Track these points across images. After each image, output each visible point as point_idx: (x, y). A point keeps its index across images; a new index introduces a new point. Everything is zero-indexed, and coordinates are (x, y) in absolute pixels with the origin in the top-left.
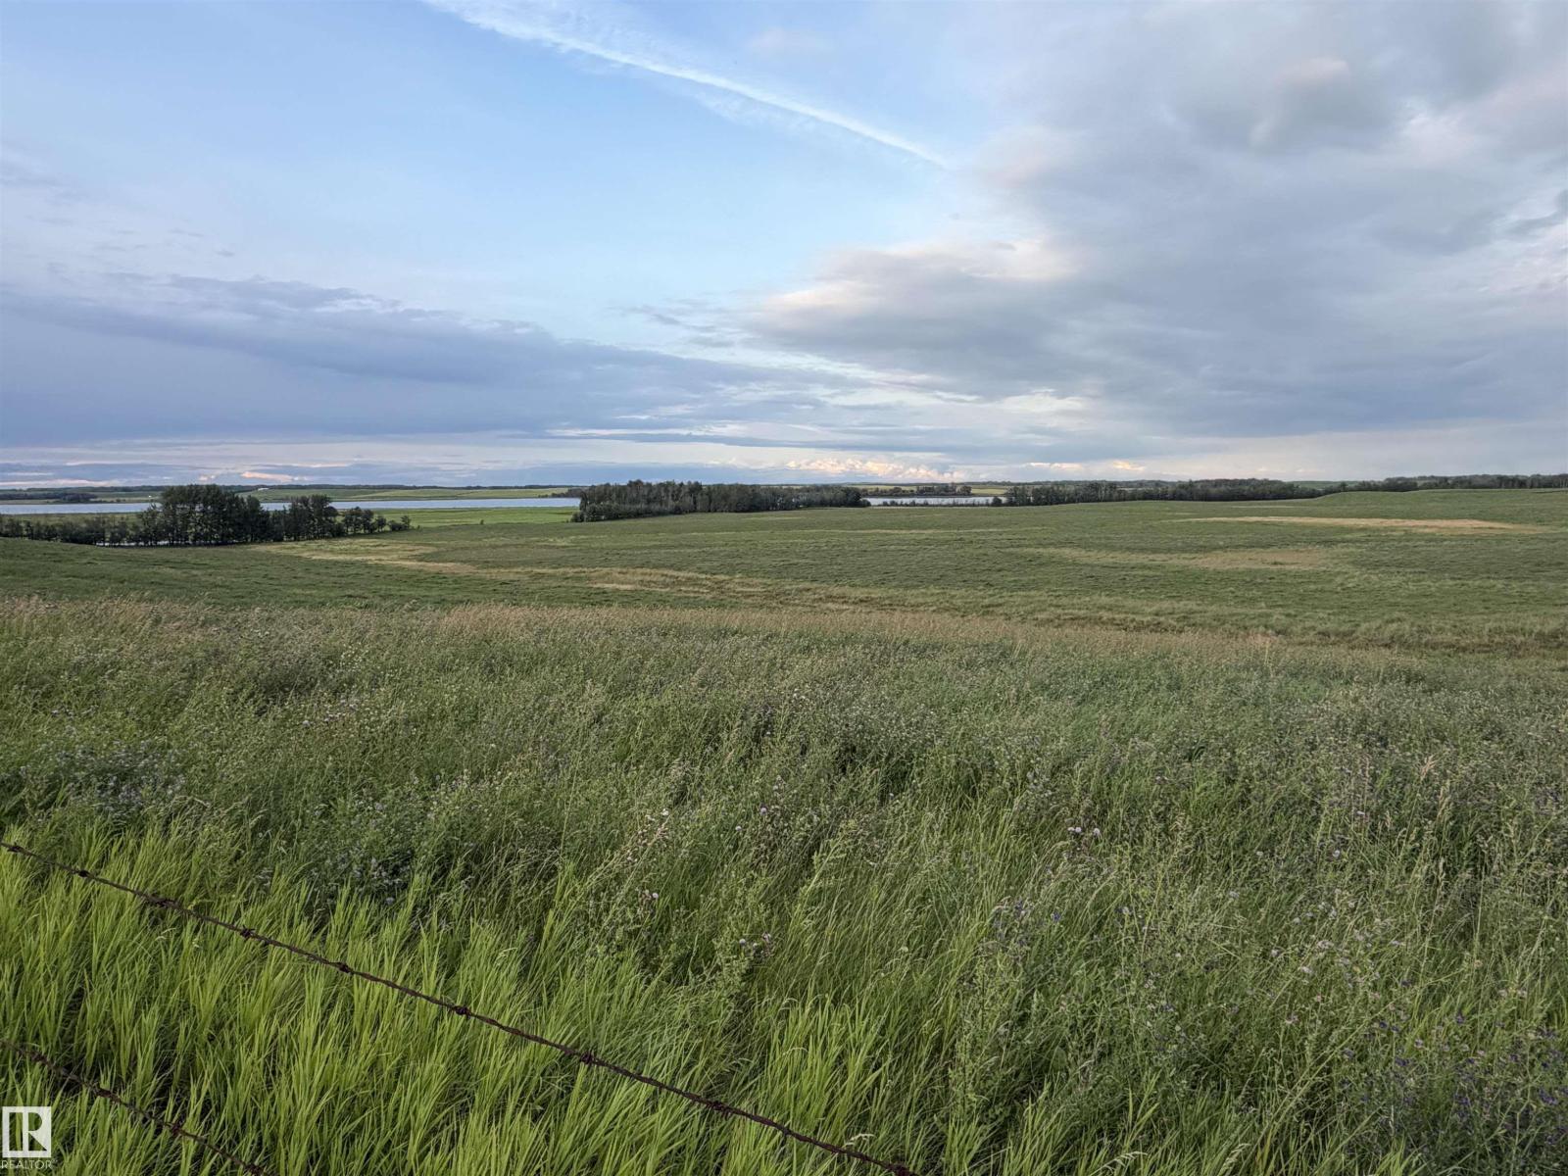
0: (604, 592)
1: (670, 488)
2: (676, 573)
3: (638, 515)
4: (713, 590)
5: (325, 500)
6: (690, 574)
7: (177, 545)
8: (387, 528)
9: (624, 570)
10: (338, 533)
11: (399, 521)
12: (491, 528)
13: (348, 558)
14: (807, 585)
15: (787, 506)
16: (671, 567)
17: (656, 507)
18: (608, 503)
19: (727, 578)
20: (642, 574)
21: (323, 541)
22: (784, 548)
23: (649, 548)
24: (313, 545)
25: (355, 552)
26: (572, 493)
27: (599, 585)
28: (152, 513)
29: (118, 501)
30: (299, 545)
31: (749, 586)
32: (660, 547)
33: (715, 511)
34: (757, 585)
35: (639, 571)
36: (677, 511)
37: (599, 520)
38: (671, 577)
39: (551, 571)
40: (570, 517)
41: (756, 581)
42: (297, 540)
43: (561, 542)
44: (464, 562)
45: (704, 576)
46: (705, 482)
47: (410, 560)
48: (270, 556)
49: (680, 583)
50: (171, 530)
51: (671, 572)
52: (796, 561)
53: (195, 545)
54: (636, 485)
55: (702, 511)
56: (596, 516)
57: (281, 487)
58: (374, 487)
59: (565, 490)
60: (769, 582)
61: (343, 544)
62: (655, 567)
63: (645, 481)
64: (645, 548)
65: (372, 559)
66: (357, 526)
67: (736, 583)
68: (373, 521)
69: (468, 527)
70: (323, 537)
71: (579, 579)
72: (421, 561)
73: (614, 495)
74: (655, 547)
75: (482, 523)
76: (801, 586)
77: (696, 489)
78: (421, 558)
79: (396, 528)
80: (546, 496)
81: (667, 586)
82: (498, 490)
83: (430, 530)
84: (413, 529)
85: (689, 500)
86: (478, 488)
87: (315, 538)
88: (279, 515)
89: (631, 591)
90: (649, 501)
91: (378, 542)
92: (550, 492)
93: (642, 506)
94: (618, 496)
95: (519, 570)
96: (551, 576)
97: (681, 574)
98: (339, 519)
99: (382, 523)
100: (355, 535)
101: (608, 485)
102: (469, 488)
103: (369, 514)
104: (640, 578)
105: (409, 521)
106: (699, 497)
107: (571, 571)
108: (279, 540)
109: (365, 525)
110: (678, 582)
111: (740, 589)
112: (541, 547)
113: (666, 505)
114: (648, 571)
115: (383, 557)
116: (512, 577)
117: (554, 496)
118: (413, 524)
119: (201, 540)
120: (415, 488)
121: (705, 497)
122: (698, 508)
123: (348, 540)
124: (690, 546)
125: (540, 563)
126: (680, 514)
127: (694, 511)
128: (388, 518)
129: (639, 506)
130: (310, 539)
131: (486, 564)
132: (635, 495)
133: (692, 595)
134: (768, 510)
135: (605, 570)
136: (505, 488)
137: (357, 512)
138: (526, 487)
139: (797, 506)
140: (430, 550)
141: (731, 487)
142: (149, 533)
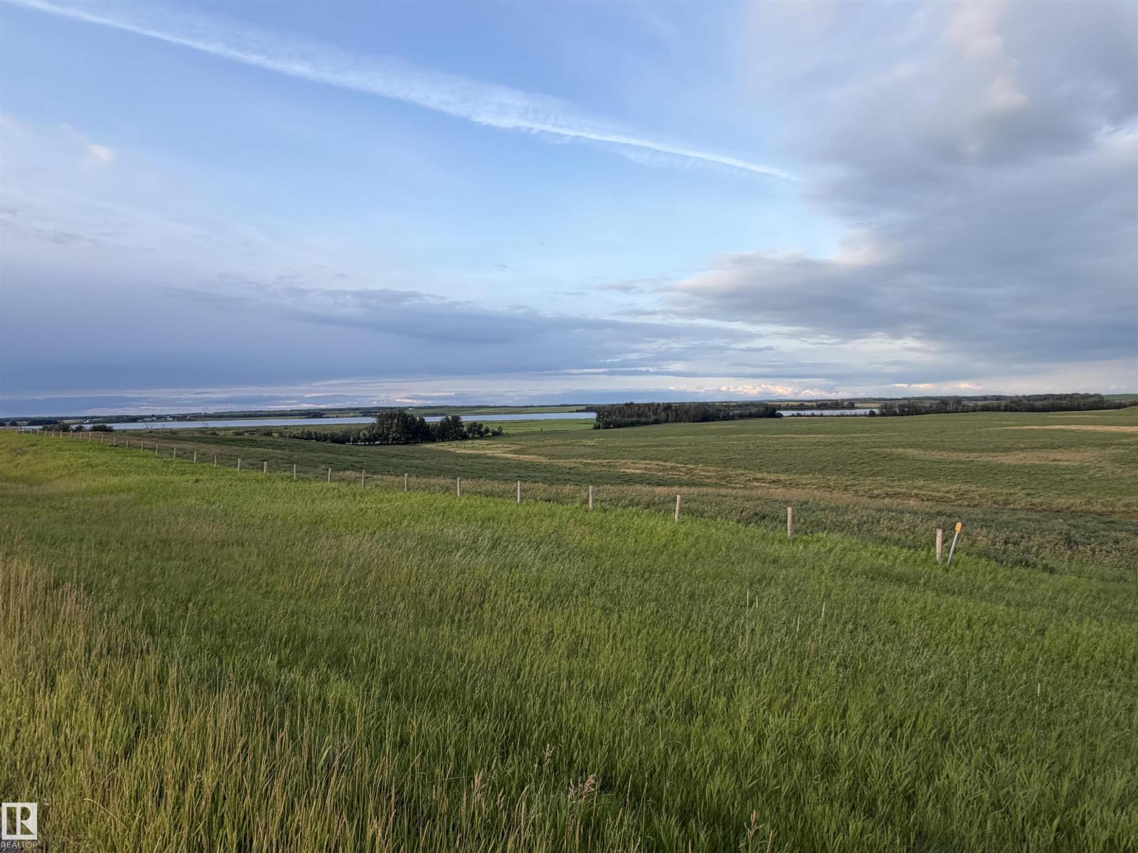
0: (627, 475)
1: (651, 407)
2: (663, 463)
3: (632, 424)
4: (687, 474)
5: (456, 415)
6: (672, 464)
7: (384, 444)
8: (490, 434)
9: (634, 461)
10: (464, 437)
11: (496, 430)
12: (546, 433)
13: (471, 452)
14: (742, 471)
15: (728, 418)
16: (660, 460)
17: (644, 419)
18: (614, 416)
19: (694, 466)
20: (645, 464)
21: (458, 442)
22: (726, 447)
23: (643, 447)
24: (454, 443)
25: (476, 448)
26: (589, 409)
27: (622, 470)
28: (373, 426)
30: (446, 444)
31: (708, 471)
32: (650, 446)
33: (680, 422)
34: (713, 471)
35: (643, 461)
36: (657, 422)
37: (609, 428)
39: (592, 461)
40: (592, 426)
41: (711, 469)
42: (443, 441)
43: (590, 443)
44: (540, 455)
45: (680, 465)
47: (509, 454)
49: (668, 469)
50: (380, 436)
51: (661, 463)
52: (734, 456)
53: (392, 444)
54: (630, 405)
55: (672, 422)
56: (607, 426)
59: (584, 408)
60: (719, 469)
61: (469, 443)
62: (651, 459)
65: (489, 453)
66: (474, 432)
67: (699, 470)
68: (483, 429)
69: (536, 433)
70: (457, 439)
71: (610, 466)
72: (515, 454)
73: (617, 412)
74: (646, 446)
75: (542, 429)
76: (738, 472)
77: (668, 407)
78: (515, 452)
79: (496, 434)
80: (573, 412)
81: (660, 471)
83: (514, 435)
84: (503, 434)
85: (663, 415)
86: (532, 406)
87: (454, 440)
88: (435, 427)
89: (641, 474)
90: (639, 416)
91: (488, 442)
92: (575, 408)
93: (635, 419)
94: (620, 412)
96: (595, 465)
97: (668, 464)
98: (465, 429)
99: (487, 431)
100: (473, 438)
102: (527, 407)
103: (480, 424)
104: (644, 466)
105: (500, 428)
106: (670, 413)
107: (604, 462)
108: (434, 441)
109: (478, 432)
110: (665, 469)
111: (702, 473)
112: (580, 446)
113: (650, 418)
114: (647, 461)
115: (493, 452)
116: (573, 465)
117: (578, 411)
118: (504, 431)
119: (397, 441)
120: (495, 407)
121: (673, 412)
122: (670, 420)
123: (470, 441)
124: (667, 446)
125: (584, 456)
126: (659, 423)
127: (667, 421)
128: (491, 427)
129: (633, 419)
130: (451, 440)
131: (553, 456)
132: (629, 412)
134: (713, 420)
135: (624, 461)
137: (474, 424)
138: (560, 406)
139: (732, 418)
140: (517, 447)
141: (690, 404)
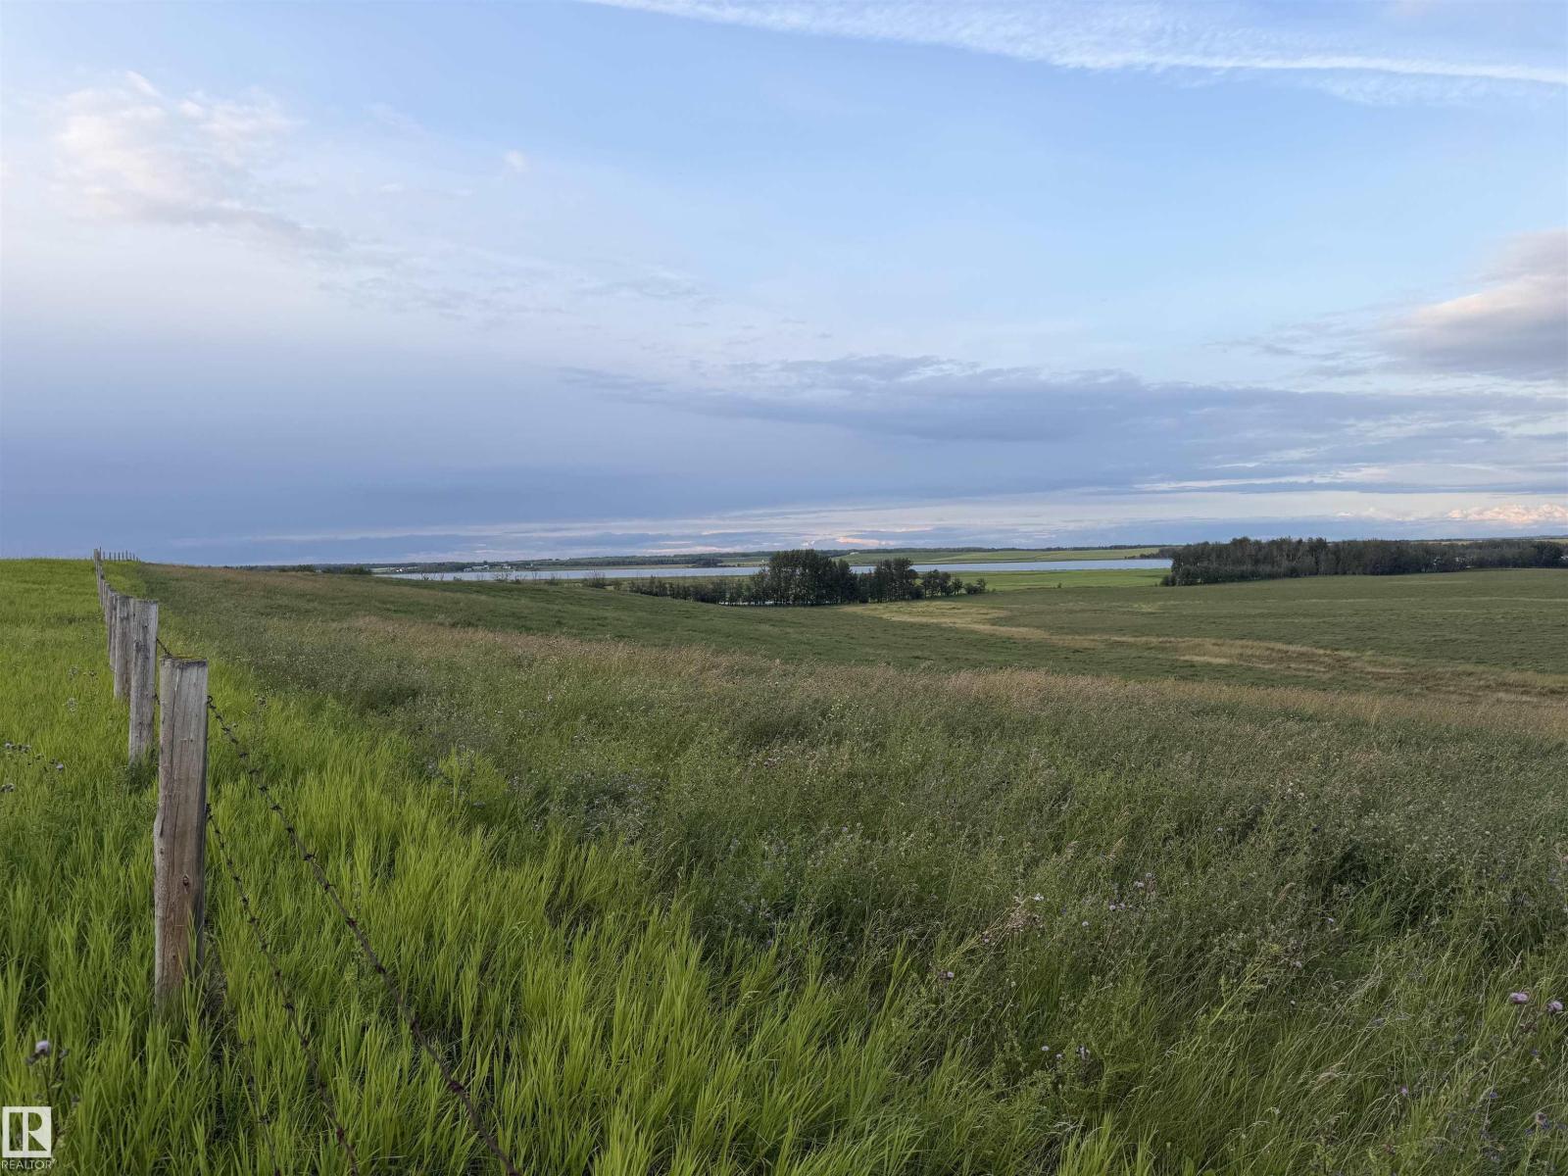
0: (1193, 666)
1: (1285, 547)
2: (1284, 647)
3: (1243, 577)
4: (1333, 668)
5: (906, 563)
6: (1304, 649)
7: (781, 605)
8: (963, 591)
9: (1220, 642)
10: (917, 596)
11: (975, 584)
12: (1068, 591)
13: (924, 620)
14: (1470, 668)
15: (1447, 567)
16: (1278, 639)
17: (1267, 568)
18: (1205, 564)
19: (1354, 654)
20: (1242, 647)
21: (904, 603)
22: (1439, 620)
23: (1254, 616)
24: (894, 606)
25: (931, 614)
26: (1164, 553)
27: (1187, 658)
28: (762, 576)
29: (739, 566)
30: (881, 607)
31: (1383, 665)
32: (1270, 615)
33: (1344, 573)
34: (1394, 665)
35: (1240, 642)
36: (1293, 573)
37: (1191, 584)
38: (1279, 651)
39: (1131, 640)
40: (1159, 581)
41: (1394, 660)
42: (880, 601)
43: (1146, 608)
44: (1038, 627)
45: (1322, 652)
46: (1331, 538)
47: (984, 624)
48: (855, 616)
49: (1290, 659)
50: (775, 591)
51: (1279, 646)
52: (1454, 636)
53: (794, 605)
54: (1241, 544)
55: (1326, 574)
56: (1189, 579)
57: (869, 552)
58: (954, 550)
59: (1156, 551)
60: (1413, 661)
61: (921, 606)
62: (1259, 638)
63: (1252, 538)
64: (1249, 616)
65: (946, 621)
66: (934, 588)
67: (1365, 661)
68: (950, 583)
69: (1049, 590)
70: (904, 599)
71: (1163, 649)
72: (993, 625)
73: (1214, 556)
74: (1261, 615)
75: (1059, 587)
76: (1460, 668)
77: (1318, 546)
78: (994, 622)
79: (973, 591)
80: (1133, 558)
81: (1272, 662)
82: (1080, 552)
83: (1005, 593)
84: (988, 592)
85: (1309, 560)
86: (1059, 549)
87: (896, 600)
88: (865, 578)
89: (1226, 666)
90: (1257, 562)
91: (953, 604)
92: (1137, 552)
93: (1248, 567)
94: (1218, 557)
95: (1096, 637)
96: (1130, 645)
97: (1291, 648)
98: (918, 582)
99: (958, 586)
100: (933, 598)
101: (1206, 543)
102: (1049, 549)
103: (947, 576)
104: (1239, 651)
105: (985, 584)
106: (1322, 557)
107: (1154, 640)
108: (864, 601)
109: (942, 587)
110: (1286, 657)
111: (1370, 669)
112: (1124, 613)
113: (1280, 567)
114: (1250, 643)
115: (957, 620)
116: (1086, 644)
117: (1143, 557)
118: (989, 587)
119: (800, 600)
120: (993, 550)
121: (1330, 556)
122: (1322, 569)
123: (926, 603)
124: (1305, 616)
125: (1121, 631)
126: (1297, 576)
127: (1315, 573)
128: (965, 581)
129: (1244, 568)
130: (891, 601)
131: (1060, 629)
132: (1239, 555)
133: (1304, 673)
134: (1419, 571)
135: (1197, 641)
136: (1088, 549)
137: (934, 575)
138: (1111, 548)
139: (1462, 567)
140: (1002, 614)
141: (1366, 544)
142: (760, 593)
